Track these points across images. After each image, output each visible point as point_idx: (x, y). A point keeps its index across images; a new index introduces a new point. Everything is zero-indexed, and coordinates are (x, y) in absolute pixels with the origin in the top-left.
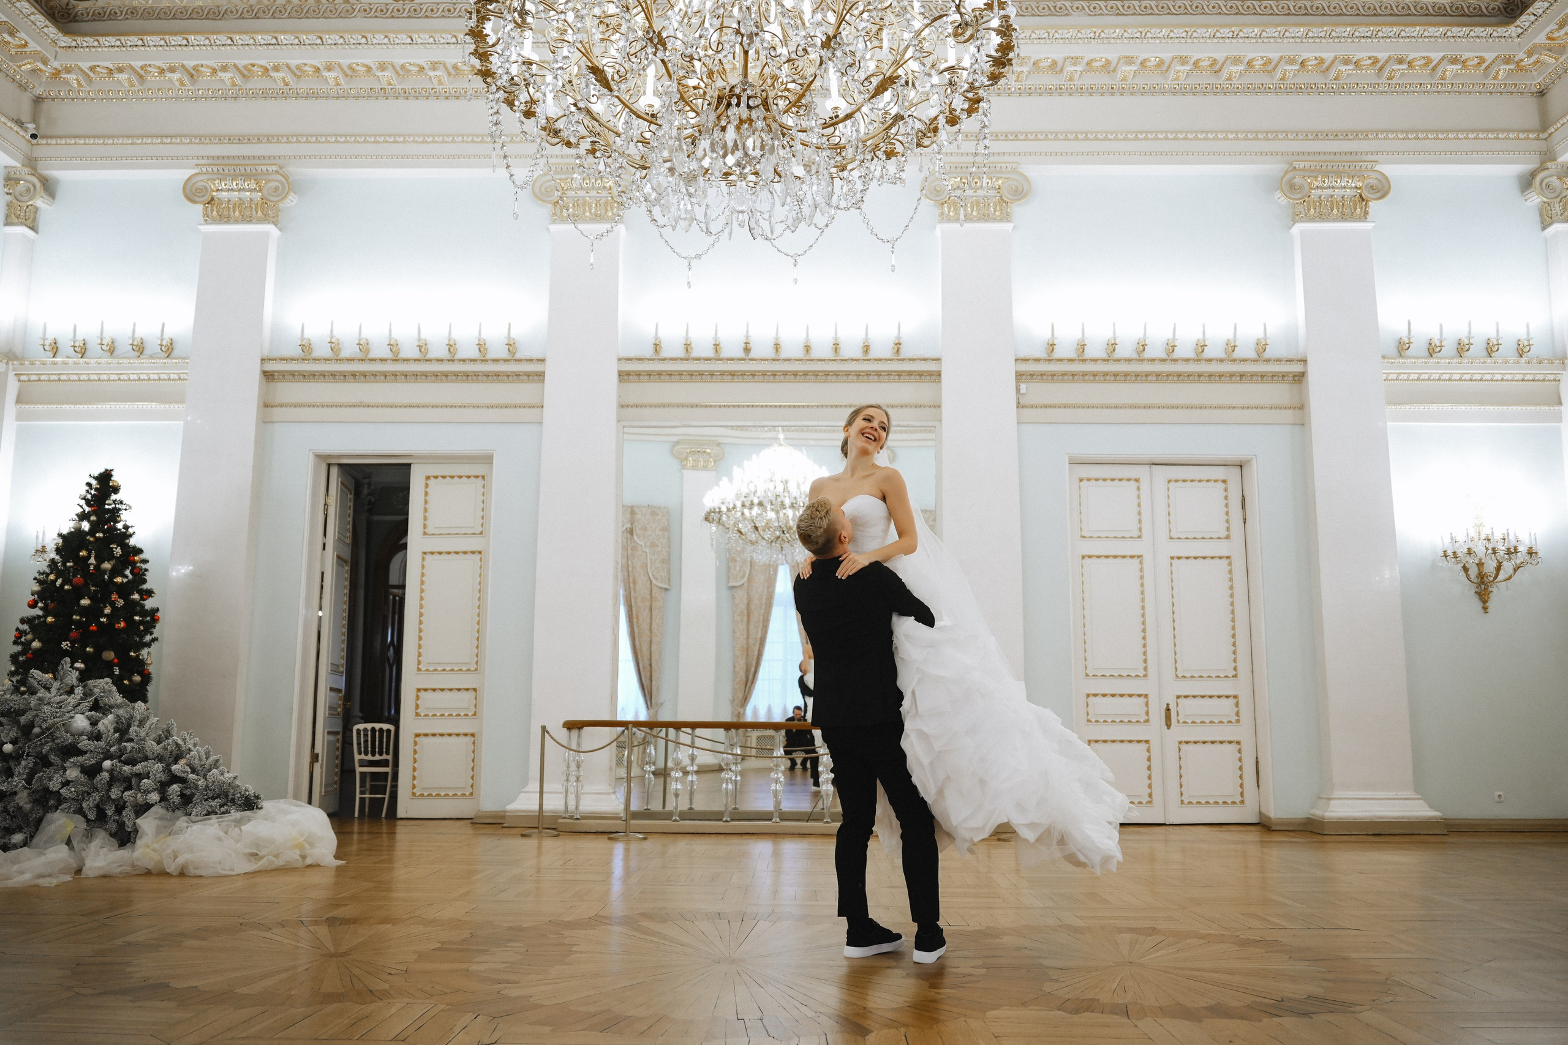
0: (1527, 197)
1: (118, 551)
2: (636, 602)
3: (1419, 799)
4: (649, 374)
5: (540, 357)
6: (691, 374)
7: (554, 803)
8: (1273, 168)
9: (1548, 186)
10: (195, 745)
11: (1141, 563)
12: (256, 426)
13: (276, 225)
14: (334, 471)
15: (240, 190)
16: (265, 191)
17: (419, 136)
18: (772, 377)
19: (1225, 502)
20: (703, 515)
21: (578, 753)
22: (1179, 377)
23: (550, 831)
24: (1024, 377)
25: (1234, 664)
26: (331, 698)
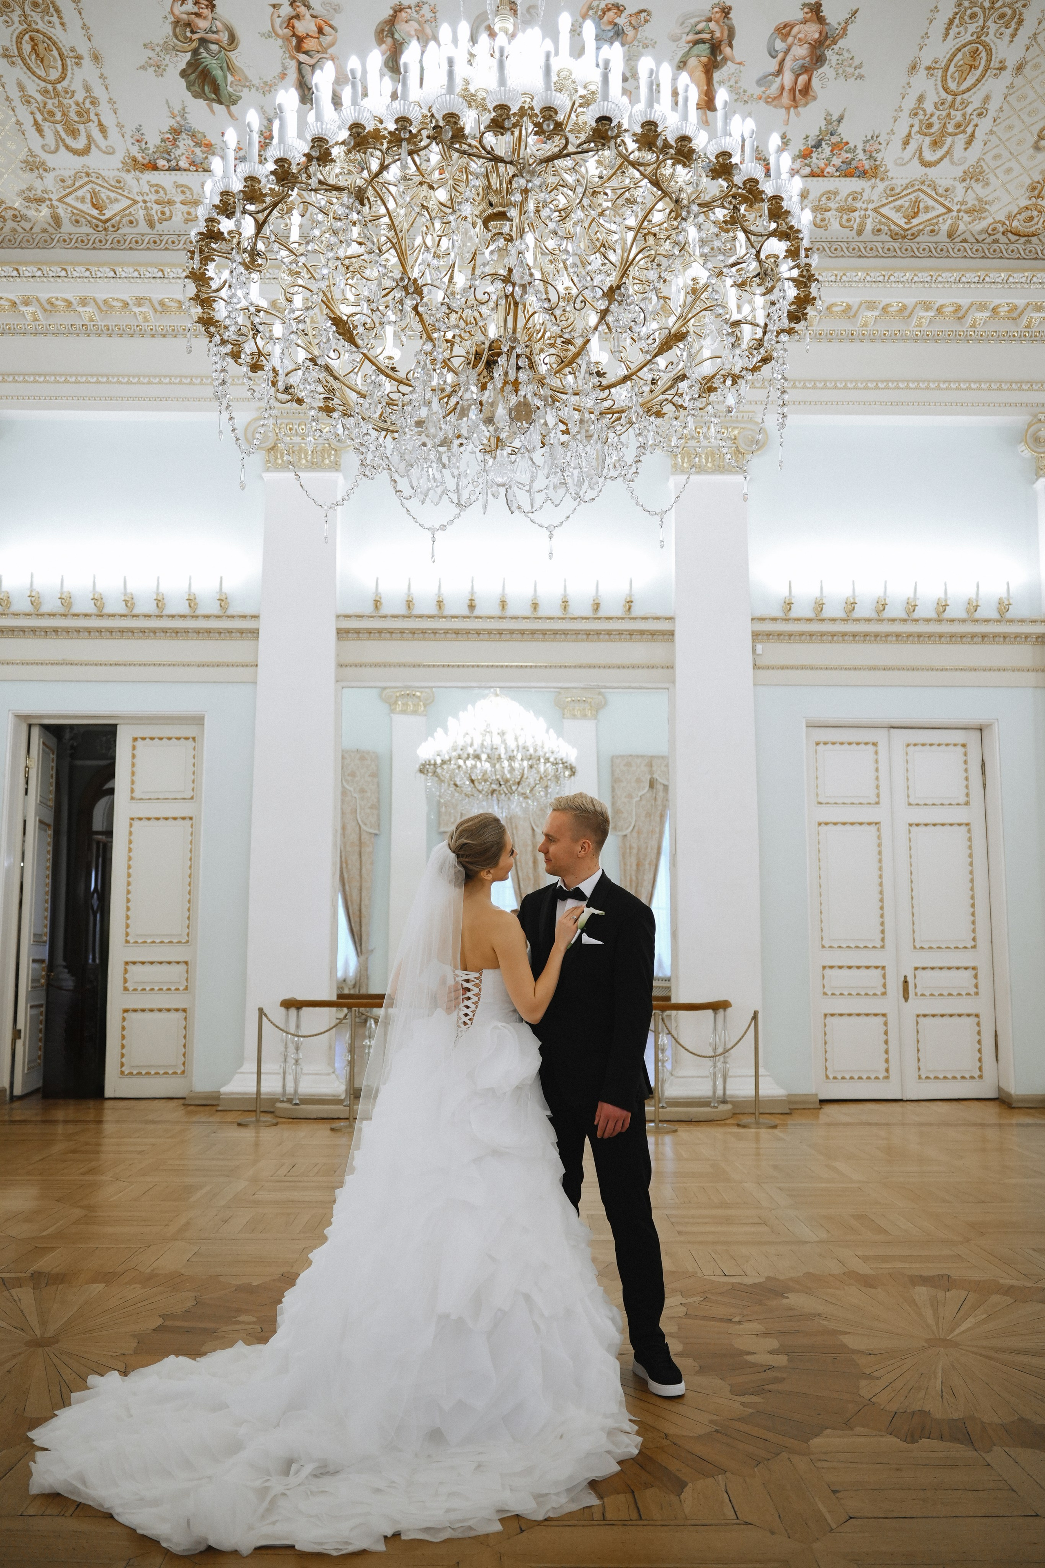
2: (345, 847)
4: (369, 632)
5: (255, 613)
6: (413, 632)
7: (271, 1086)
8: (1019, 419)
11: (878, 830)
14: (36, 732)
18: (498, 636)
19: (965, 766)
20: (417, 766)
21: (296, 1039)
22: (920, 637)
23: (268, 1118)
24: (760, 637)
25: (973, 935)
26: (33, 970)
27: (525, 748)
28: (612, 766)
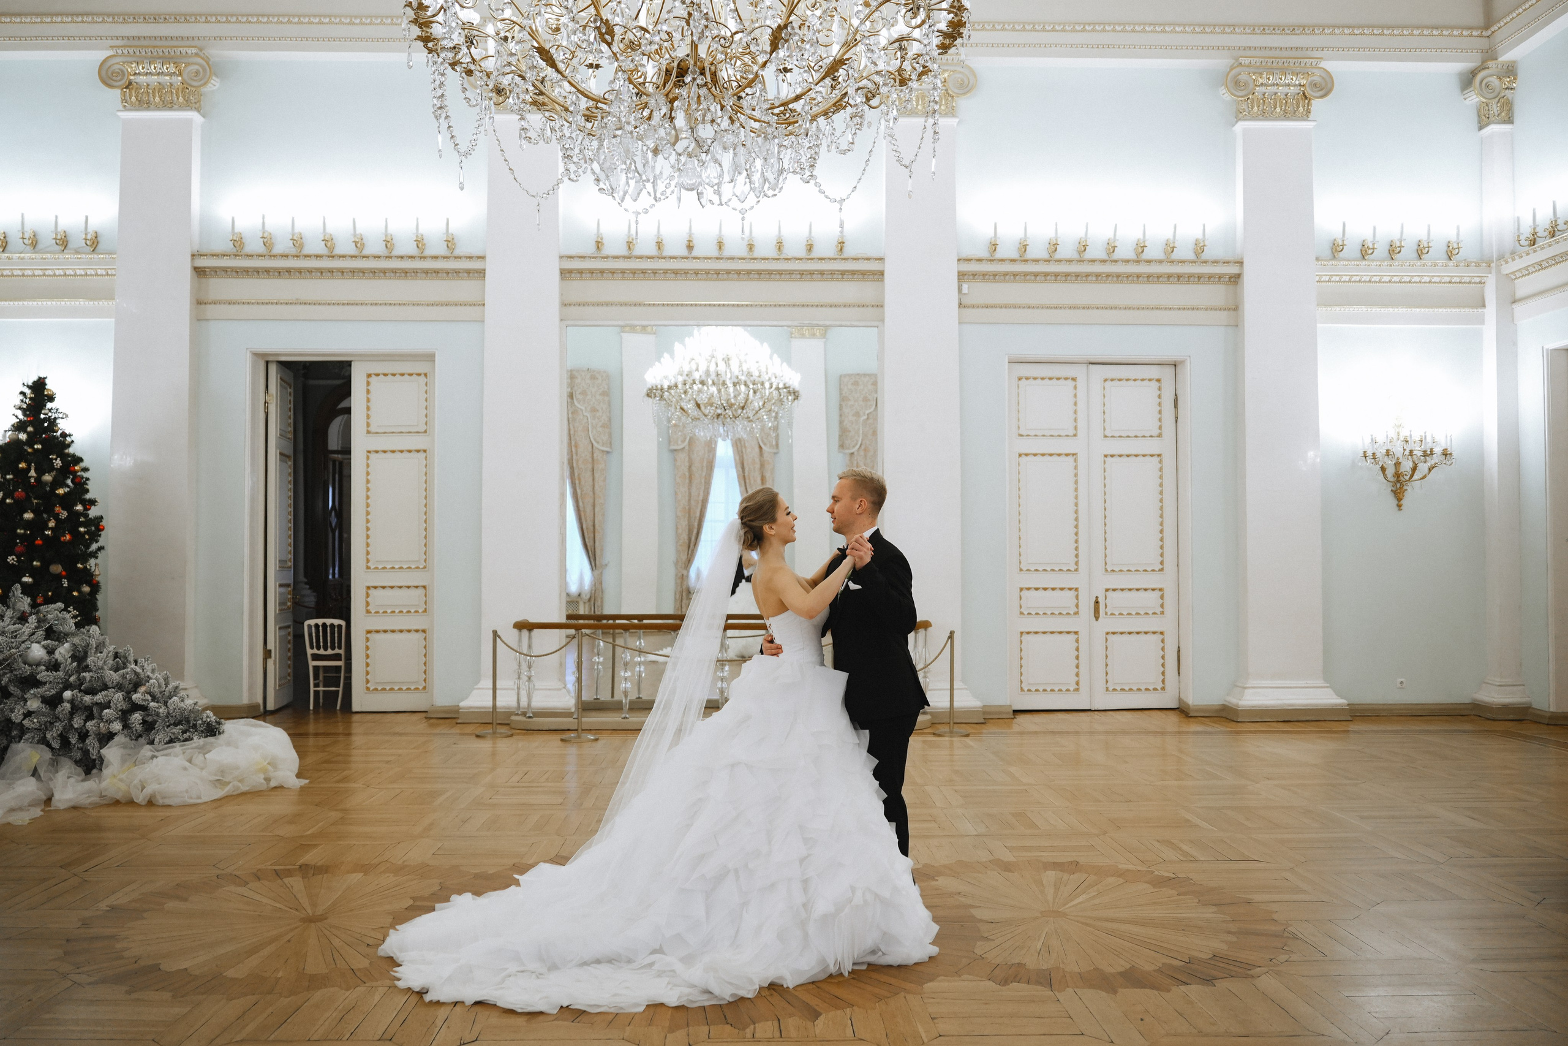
0: (1466, 96)
1: (58, 463)
2: (577, 464)
3: (1327, 687)
4: (591, 272)
5: (481, 254)
6: (634, 272)
7: (506, 700)
8: (1220, 63)
9: (1487, 86)
10: (153, 671)
11: (1076, 461)
12: (190, 324)
13: (199, 111)
14: (273, 369)
15: (159, 74)
16: (185, 76)
17: (346, 17)
18: (715, 276)
19: (1159, 400)
20: (645, 390)
21: (528, 658)
22: (1118, 277)
23: (503, 730)
24: (966, 277)
25: (1161, 559)
26: (280, 594)
27: (749, 374)
28: (840, 384)
